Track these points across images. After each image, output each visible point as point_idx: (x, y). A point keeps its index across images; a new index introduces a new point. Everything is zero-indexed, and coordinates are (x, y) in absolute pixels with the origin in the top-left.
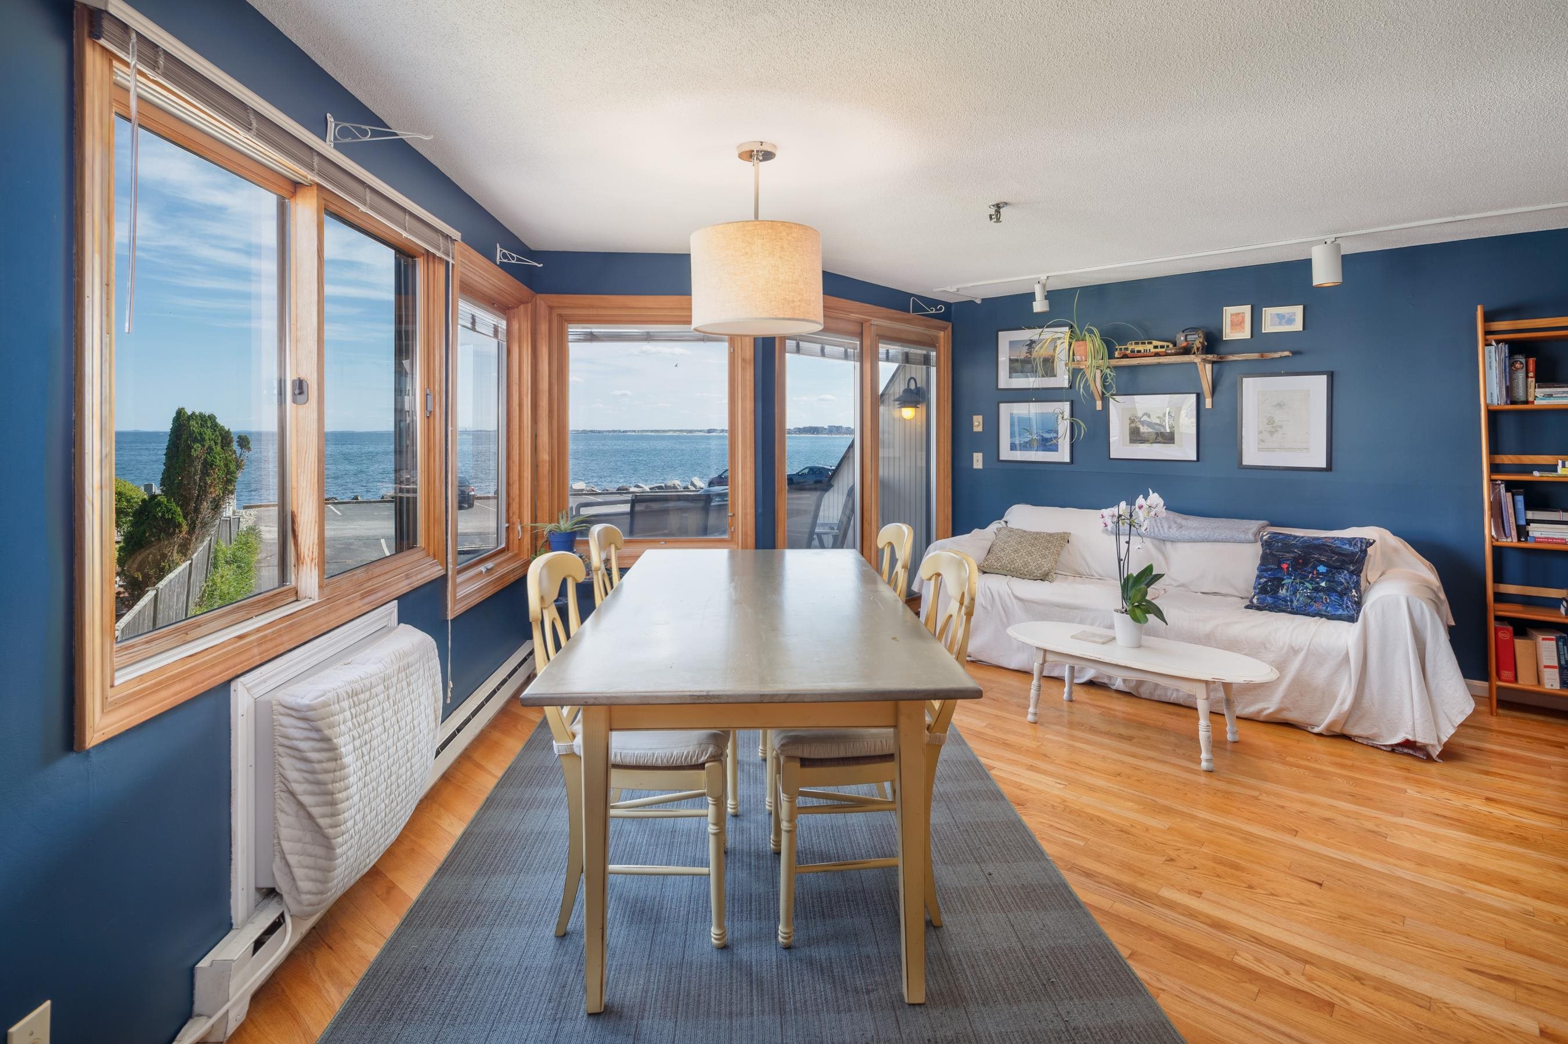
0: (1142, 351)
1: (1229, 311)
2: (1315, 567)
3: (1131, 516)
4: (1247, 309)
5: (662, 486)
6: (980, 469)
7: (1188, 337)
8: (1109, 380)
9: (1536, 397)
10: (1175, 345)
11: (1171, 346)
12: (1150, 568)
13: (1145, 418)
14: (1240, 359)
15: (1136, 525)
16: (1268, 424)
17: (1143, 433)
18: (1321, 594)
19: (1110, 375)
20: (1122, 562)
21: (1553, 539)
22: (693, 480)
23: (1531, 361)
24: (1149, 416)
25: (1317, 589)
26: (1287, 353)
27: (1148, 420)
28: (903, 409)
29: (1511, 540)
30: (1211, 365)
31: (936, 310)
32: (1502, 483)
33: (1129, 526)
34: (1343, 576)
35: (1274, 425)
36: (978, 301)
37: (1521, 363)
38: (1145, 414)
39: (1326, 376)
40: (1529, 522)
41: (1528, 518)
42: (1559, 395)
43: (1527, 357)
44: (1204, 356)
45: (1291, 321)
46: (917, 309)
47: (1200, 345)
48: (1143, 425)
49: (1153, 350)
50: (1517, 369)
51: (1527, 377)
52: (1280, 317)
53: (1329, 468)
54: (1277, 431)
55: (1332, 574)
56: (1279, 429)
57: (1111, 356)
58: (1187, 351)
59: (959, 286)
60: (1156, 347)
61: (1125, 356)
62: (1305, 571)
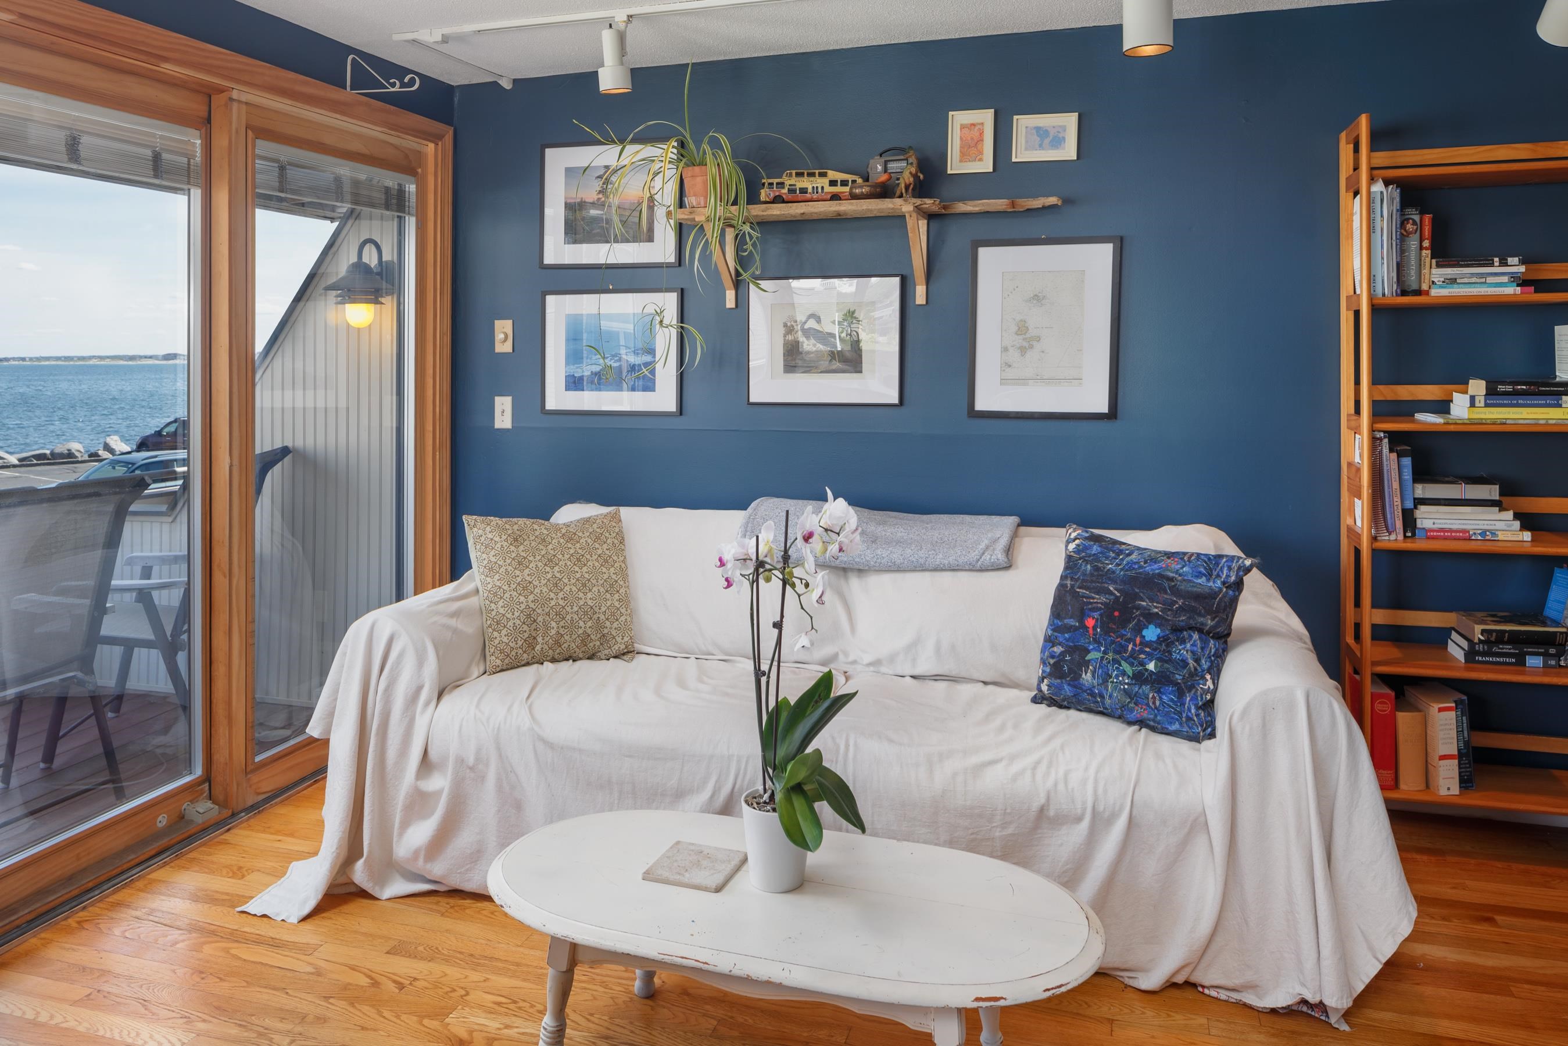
0: (810, 190)
1: (959, 119)
2: (1139, 630)
3: (786, 558)
4: (986, 117)
5: (45, 454)
6: (508, 430)
7: (890, 165)
8: (749, 246)
9: (1433, 282)
10: (866, 179)
11: (859, 181)
12: (826, 682)
13: (812, 324)
14: (977, 209)
15: (797, 582)
16: (1016, 334)
17: (808, 353)
18: (1146, 688)
19: (751, 237)
20: (764, 680)
21: (1451, 531)
22: (109, 440)
23: (1427, 218)
24: (818, 320)
25: (1140, 678)
26: (1053, 200)
27: (816, 326)
28: (347, 305)
29: (1394, 539)
30: (926, 221)
31: (403, 85)
32: (1385, 437)
33: (781, 583)
34: (1188, 646)
35: (1028, 335)
36: (507, 85)
37: (1414, 223)
38: (812, 316)
39: (1111, 245)
40: (1420, 502)
41: (1416, 496)
42: (1466, 280)
43: (1422, 213)
44: (918, 201)
45: (1058, 142)
46: (361, 81)
47: (912, 179)
48: (808, 338)
49: (828, 189)
50: (1409, 233)
51: (1421, 248)
52: (1041, 133)
53: (1113, 413)
54: (1031, 347)
55: (1167, 645)
56: (1035, 343)
57: (753, 198)
58: (885, 191)
59: (447, 31)
60: (833, 183)
61: (778, 200)
62: (1122, 636)
